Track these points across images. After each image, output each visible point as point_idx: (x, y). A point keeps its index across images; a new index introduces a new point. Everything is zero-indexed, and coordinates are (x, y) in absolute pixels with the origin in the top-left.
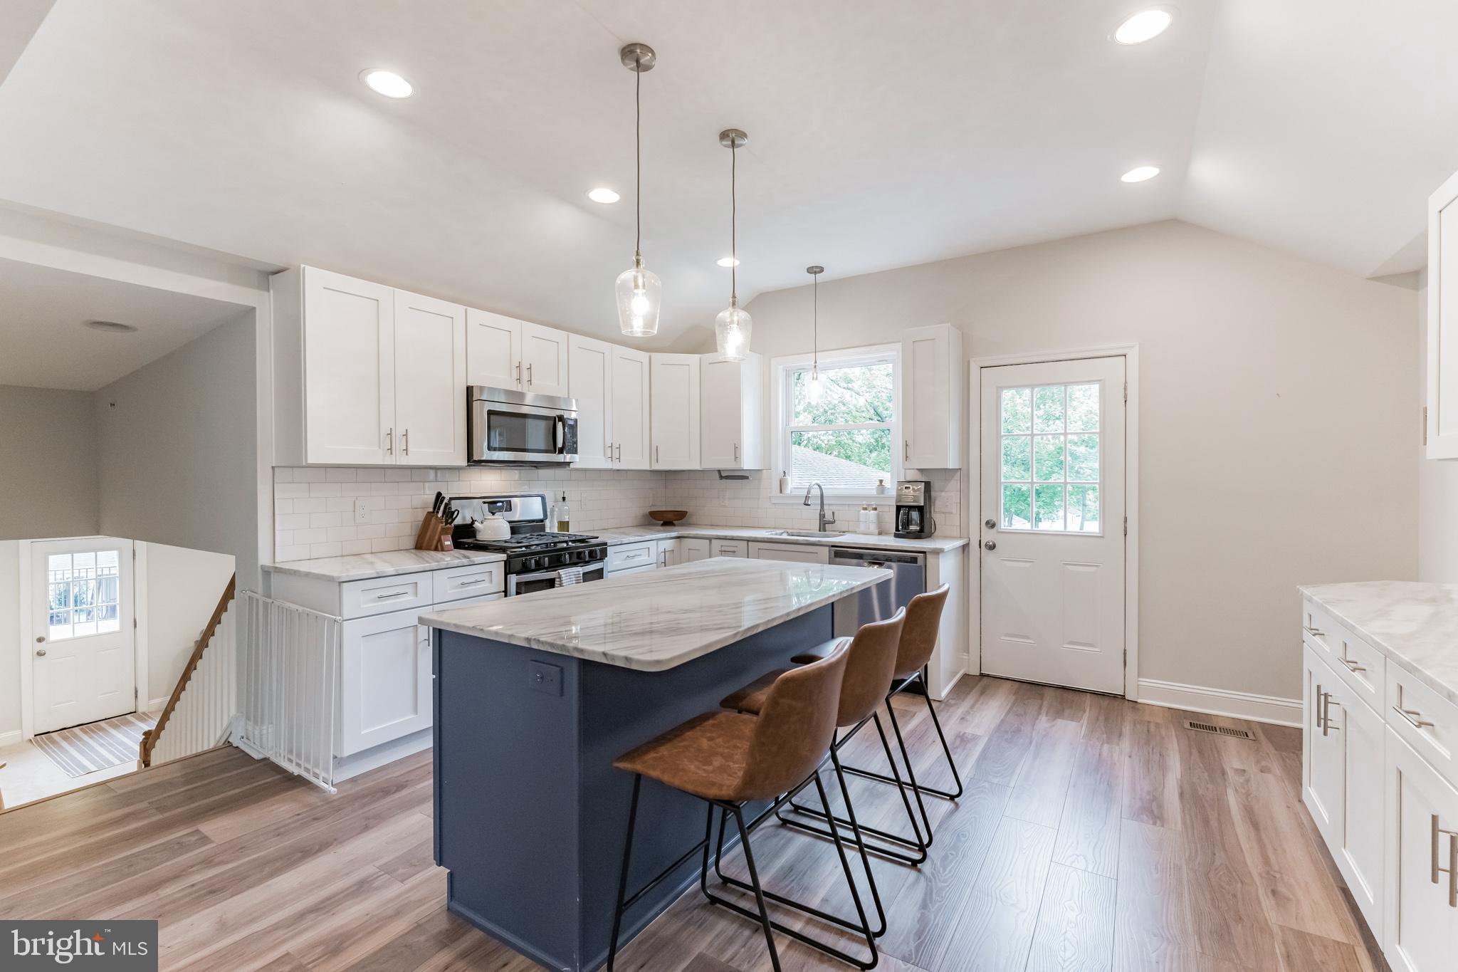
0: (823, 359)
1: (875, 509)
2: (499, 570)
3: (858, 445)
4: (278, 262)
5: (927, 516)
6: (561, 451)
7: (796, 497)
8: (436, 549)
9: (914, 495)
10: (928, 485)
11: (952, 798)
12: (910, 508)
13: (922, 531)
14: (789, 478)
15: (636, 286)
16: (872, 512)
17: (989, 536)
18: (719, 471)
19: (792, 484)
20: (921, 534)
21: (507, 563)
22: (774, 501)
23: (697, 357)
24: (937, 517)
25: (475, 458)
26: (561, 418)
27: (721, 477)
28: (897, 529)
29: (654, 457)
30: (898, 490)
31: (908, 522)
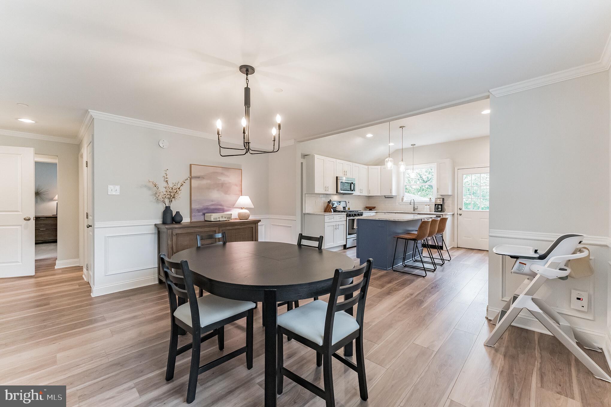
0: (415, 166)
1: (429, 205)
2: (345, 216)
3: (414, 189)
4: (307, 154)
5: (443, 207)
6: (352, 191)
7: (407, 203)
8: (330, 212)
9: (440, 202)
10: (443, 199)
11: (449, 261)
12: (439, 205)
13: (442, 210)
14: (404, 197)
15: (389, 161)
16: (428, 206)
17: (460, 212)
18: (385, 196)
19: (405, 199)
20: (441, 211)
21: (347, 214)
22: (400, 204)
23: (379, 167)
24: (446, 207)
25: (338, 192)
26: (352, 183)
27: (385, 198)
28: (435, 210)
29: (369, 192)
30: (435, 200)
31: (438, 208)
